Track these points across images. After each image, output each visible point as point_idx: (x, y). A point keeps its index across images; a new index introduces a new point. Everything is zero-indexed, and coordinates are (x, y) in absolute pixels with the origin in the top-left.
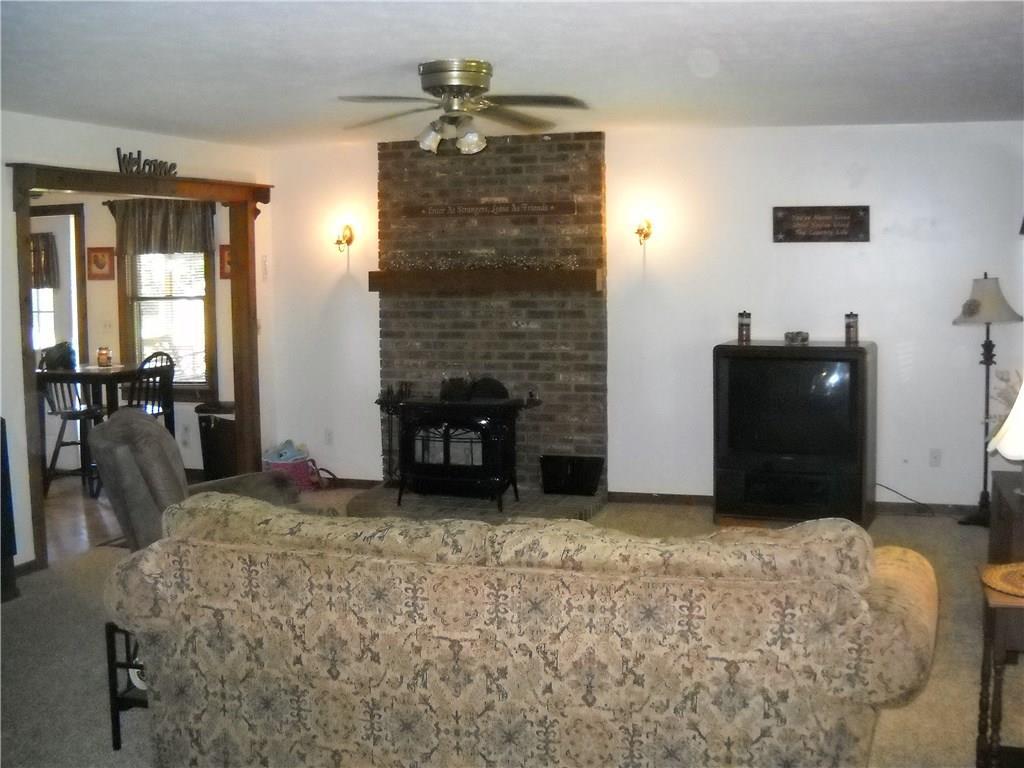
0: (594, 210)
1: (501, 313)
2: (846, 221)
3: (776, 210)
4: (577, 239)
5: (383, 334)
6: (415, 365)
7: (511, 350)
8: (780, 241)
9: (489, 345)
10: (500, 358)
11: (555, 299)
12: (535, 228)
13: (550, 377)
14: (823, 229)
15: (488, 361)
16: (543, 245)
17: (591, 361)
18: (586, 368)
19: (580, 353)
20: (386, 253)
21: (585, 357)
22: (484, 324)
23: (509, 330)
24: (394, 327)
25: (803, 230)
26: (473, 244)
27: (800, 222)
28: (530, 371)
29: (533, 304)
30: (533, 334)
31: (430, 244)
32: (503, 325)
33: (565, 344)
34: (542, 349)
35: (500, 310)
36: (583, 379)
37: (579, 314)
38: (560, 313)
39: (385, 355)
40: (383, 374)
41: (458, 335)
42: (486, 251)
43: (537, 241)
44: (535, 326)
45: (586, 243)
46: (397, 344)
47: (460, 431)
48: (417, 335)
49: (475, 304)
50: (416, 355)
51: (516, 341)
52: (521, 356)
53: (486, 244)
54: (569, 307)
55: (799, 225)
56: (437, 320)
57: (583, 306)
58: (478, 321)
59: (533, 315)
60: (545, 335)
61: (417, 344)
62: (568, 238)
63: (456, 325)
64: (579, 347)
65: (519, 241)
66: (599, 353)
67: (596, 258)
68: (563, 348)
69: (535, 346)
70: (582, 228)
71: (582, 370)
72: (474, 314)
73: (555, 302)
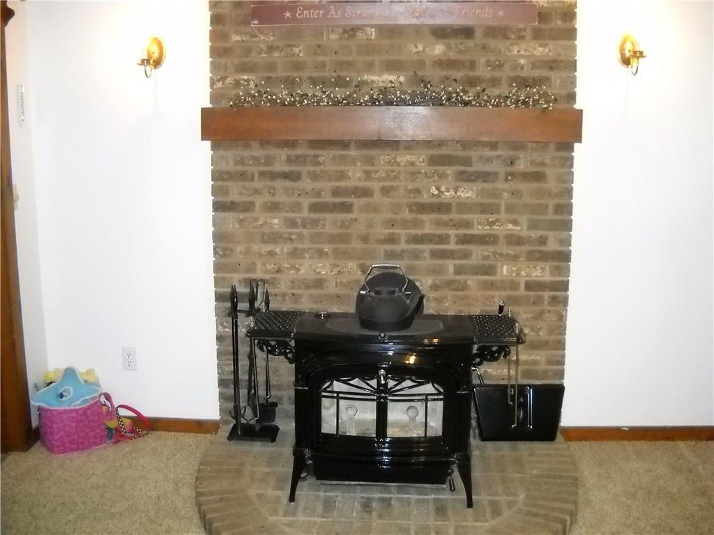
0: (564, 20)
1: (413, 174)
4: (537, 63)
5: (218, 207)
6: (271, 254)
7: (427, 230)
9: (392, 223)
10: (408, 242)
11: (499, 153)
12: (471, 43)
13: (490, 270)
15: (390, 247)
16: (482, 71)
17: (552, 246)
18: (544, 256)
19: (534, 234)
20: (223, 79)
21: (543, 241)
22: (386, 191)
23: (425, 198)
24: (235, 193)
26: (369, 67)
28: (458, 262)
29: (467, 161)
30: (464, 207)
31: (298, 66)
32: (417, 191)
33: (515, 223)
34: (478, 230)
35: (411, 169)
36: (540, 272)
37: (538, 177)
38: (508, 174)
39: (221, 240)
40: (218, 268)
41: (346, 208)
42: (393, 78)
43: (473, 65)
44: (467, 193)
45: (551, 68)
46: (241, 222)
47: (408, 383)
48: (274, 207)
49: (370, 161)
50: (274, 238)
51: (433, 216)
52: (443, 239)
53: (392, 66)
54: (521, 166)
56: (306, 184)
57: (543, 164)
58: (375, 186)
59: (466, 177)
60: (485, 209)
61: (276, 221)
62: (522, 61)
63: (336, 192)
64: (533, 226)
65: (443, 63)
66: (564, 234)
67: (564, 92)
68: (510, 226)
69: (467, 224)
70: (544, 46)
71: (538, 259)
72: (368, 177)
73: (498, 157)
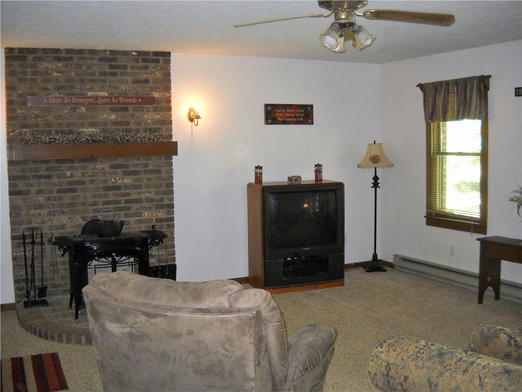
0: (166, 103)
1: (103, 173)
2: (302, 113)
3: (267, 106)
4: (155, 122)
5: (12, 193)
6: (39, 214)
7: (111, 198)
8: (269, 124)
9: (95, 196)
10: (103, 204)
11: (141, 162)
12: (127, 114)
13: (139, 214)
14: (291, 117)
15: (94, 207)
16: (133, 126)
17: (166, 202)
18: (162, 207)
19: (157, 197)
20: (13, 131)
21: (162, 200)
22: (92, 182)
23: (110, 184)
24: (21, 186)
25: (281, 117)
26: (83, 125)
27: (279, 113)
28: (126, 212)
29: (127, 166)
30: (126, 187)
31: (49, 125)
32: (106, 181)
33: (149, 192)
34: (133, 197)
35: (102, 171)
36: (161, 214)
37: (158, 172)
38: (145, 171)
39: (15, 211)
40: (12, 223)
41: (73, 190)
42: (94, 130)
43: (128, 123)
44: (128, 181)
45: (161, 124)
46: (24, 200)
48: (40, 192)
49: (84, 168)
50: (40, 207)
51: (114, 192)
52: (118, 202)
53: (92, 125)
54: (150, 167)
55: (279, 115)
56: (55, 180)
57: (160, 166)
58: (87, 179)
59: (126, 174)
60: (137, 187)
61: (41, 198)
62: (149, 121)
63: (69, 183)
64: (157, 193)
65: (116, 123)
66: (170, 196)
67: (168, 134)
68: (147, 194)
69: (128, 194)
70: (158, 114)
71: (160, 208)
72: (83, 174)
73: (141, 163)
